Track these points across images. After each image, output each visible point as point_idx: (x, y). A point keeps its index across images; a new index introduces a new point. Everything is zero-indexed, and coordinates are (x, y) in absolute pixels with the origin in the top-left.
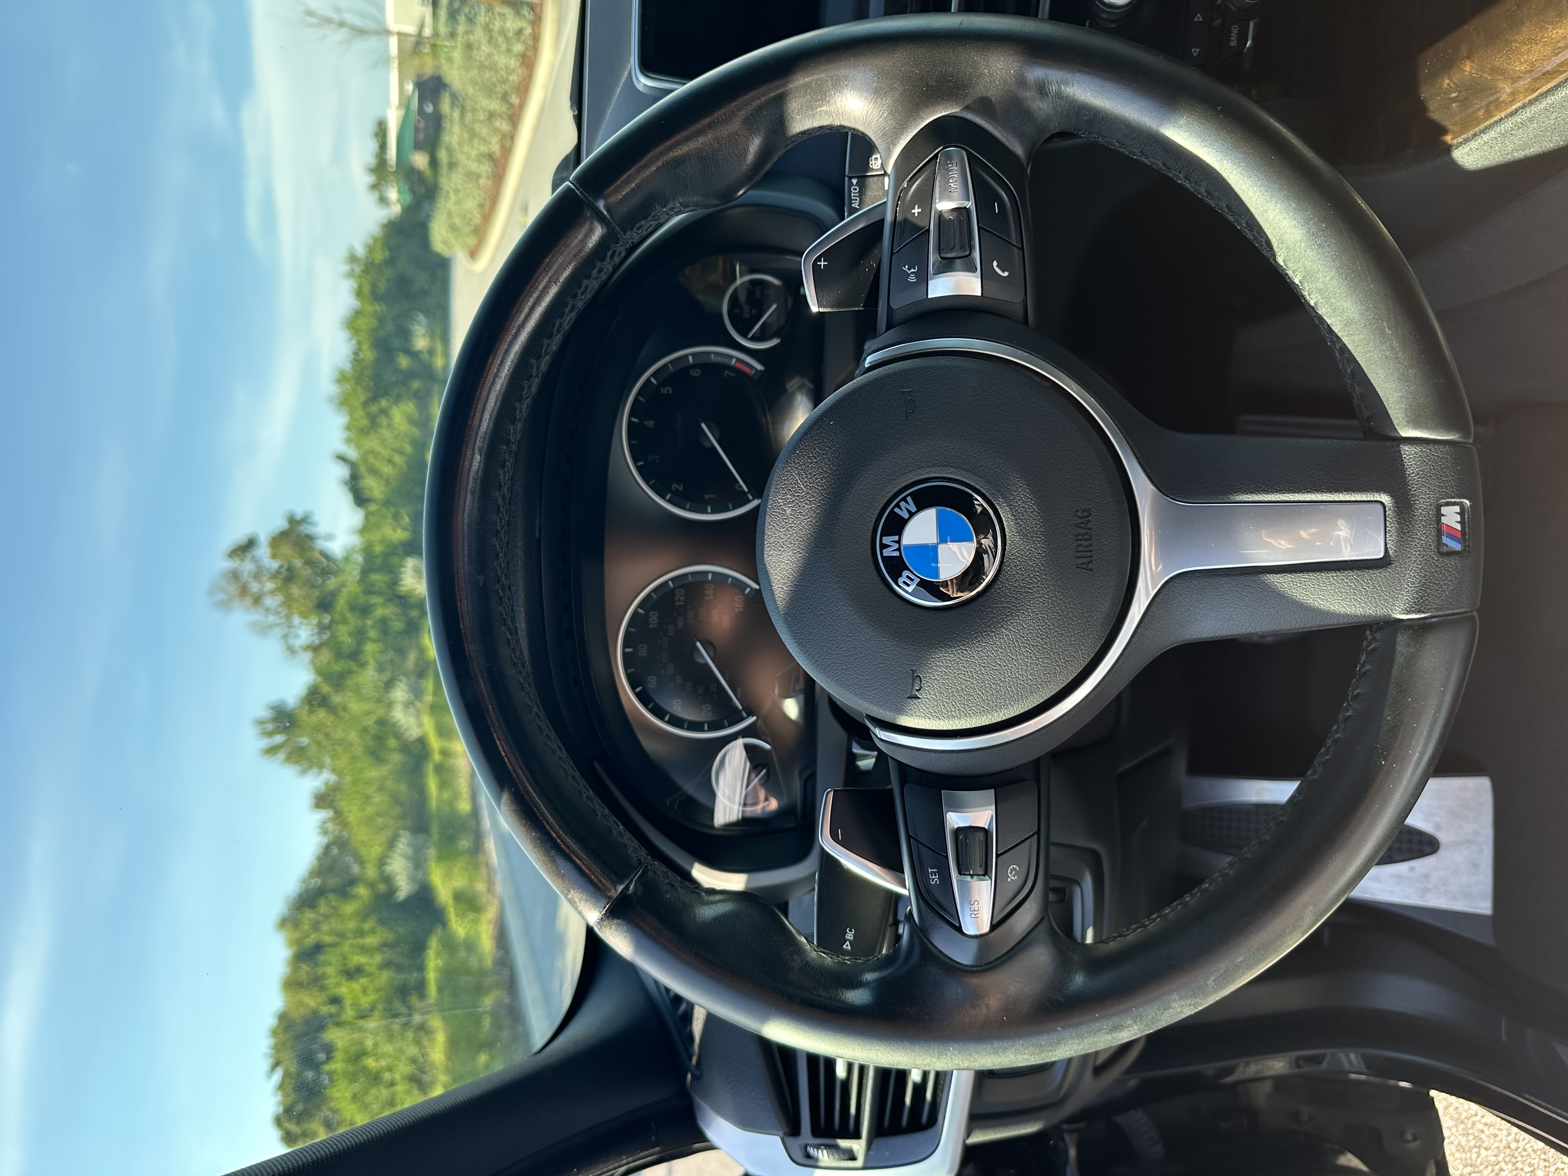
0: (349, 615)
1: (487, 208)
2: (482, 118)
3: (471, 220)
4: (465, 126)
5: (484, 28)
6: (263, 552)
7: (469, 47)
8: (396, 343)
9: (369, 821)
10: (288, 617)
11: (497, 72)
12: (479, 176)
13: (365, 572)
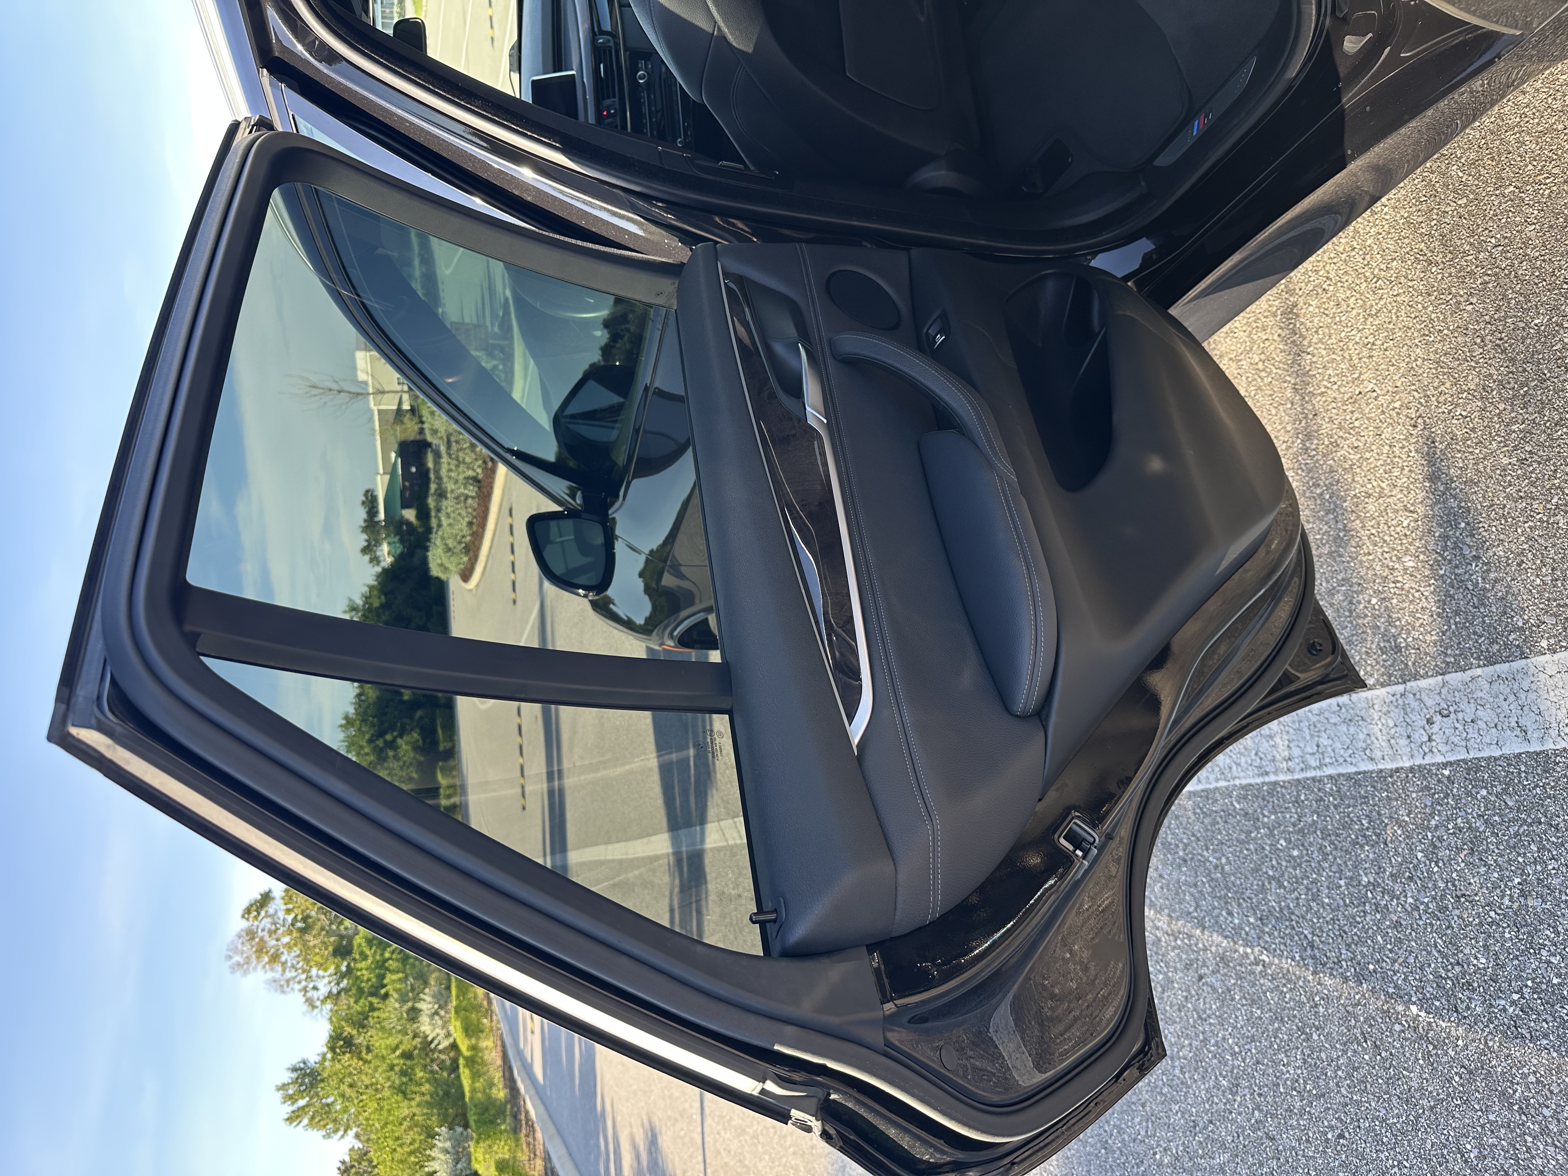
0: (368, 953)
3: (462, 539)
6: (277, 906)
10: (306, 971)
12: (466, 498)
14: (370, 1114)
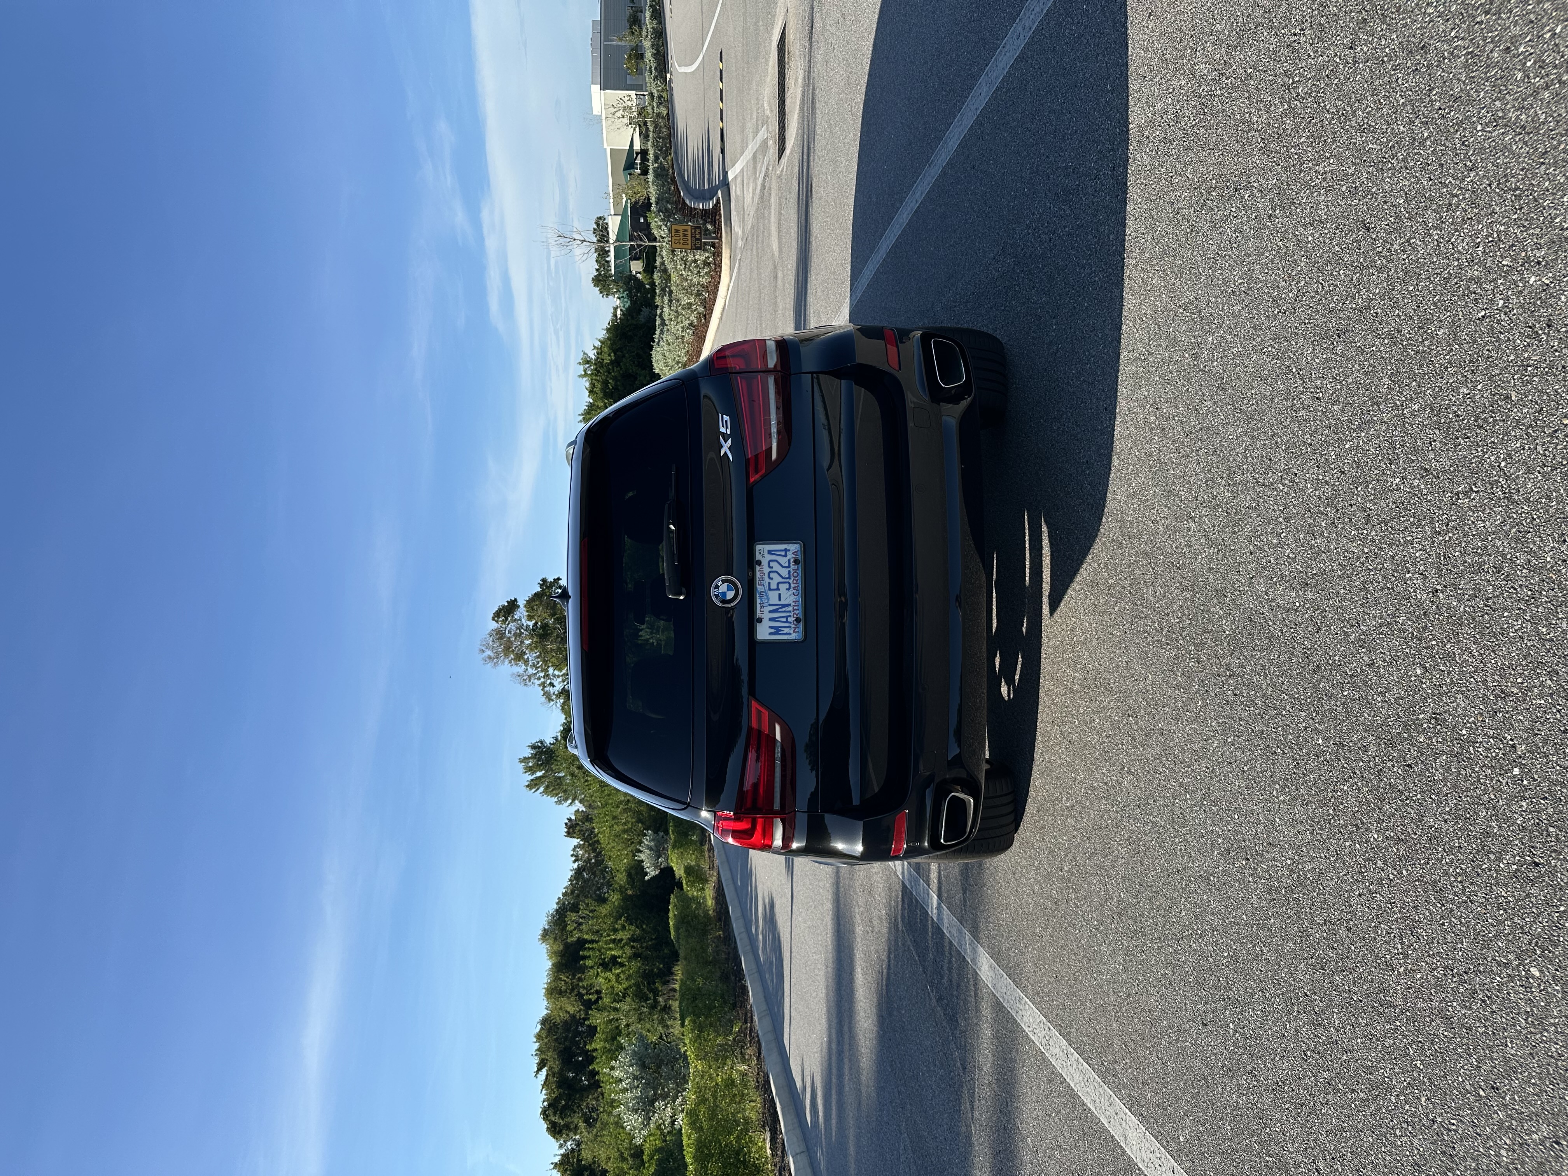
6: (521, 613)
10: (544, 670)
14: (594, 792)
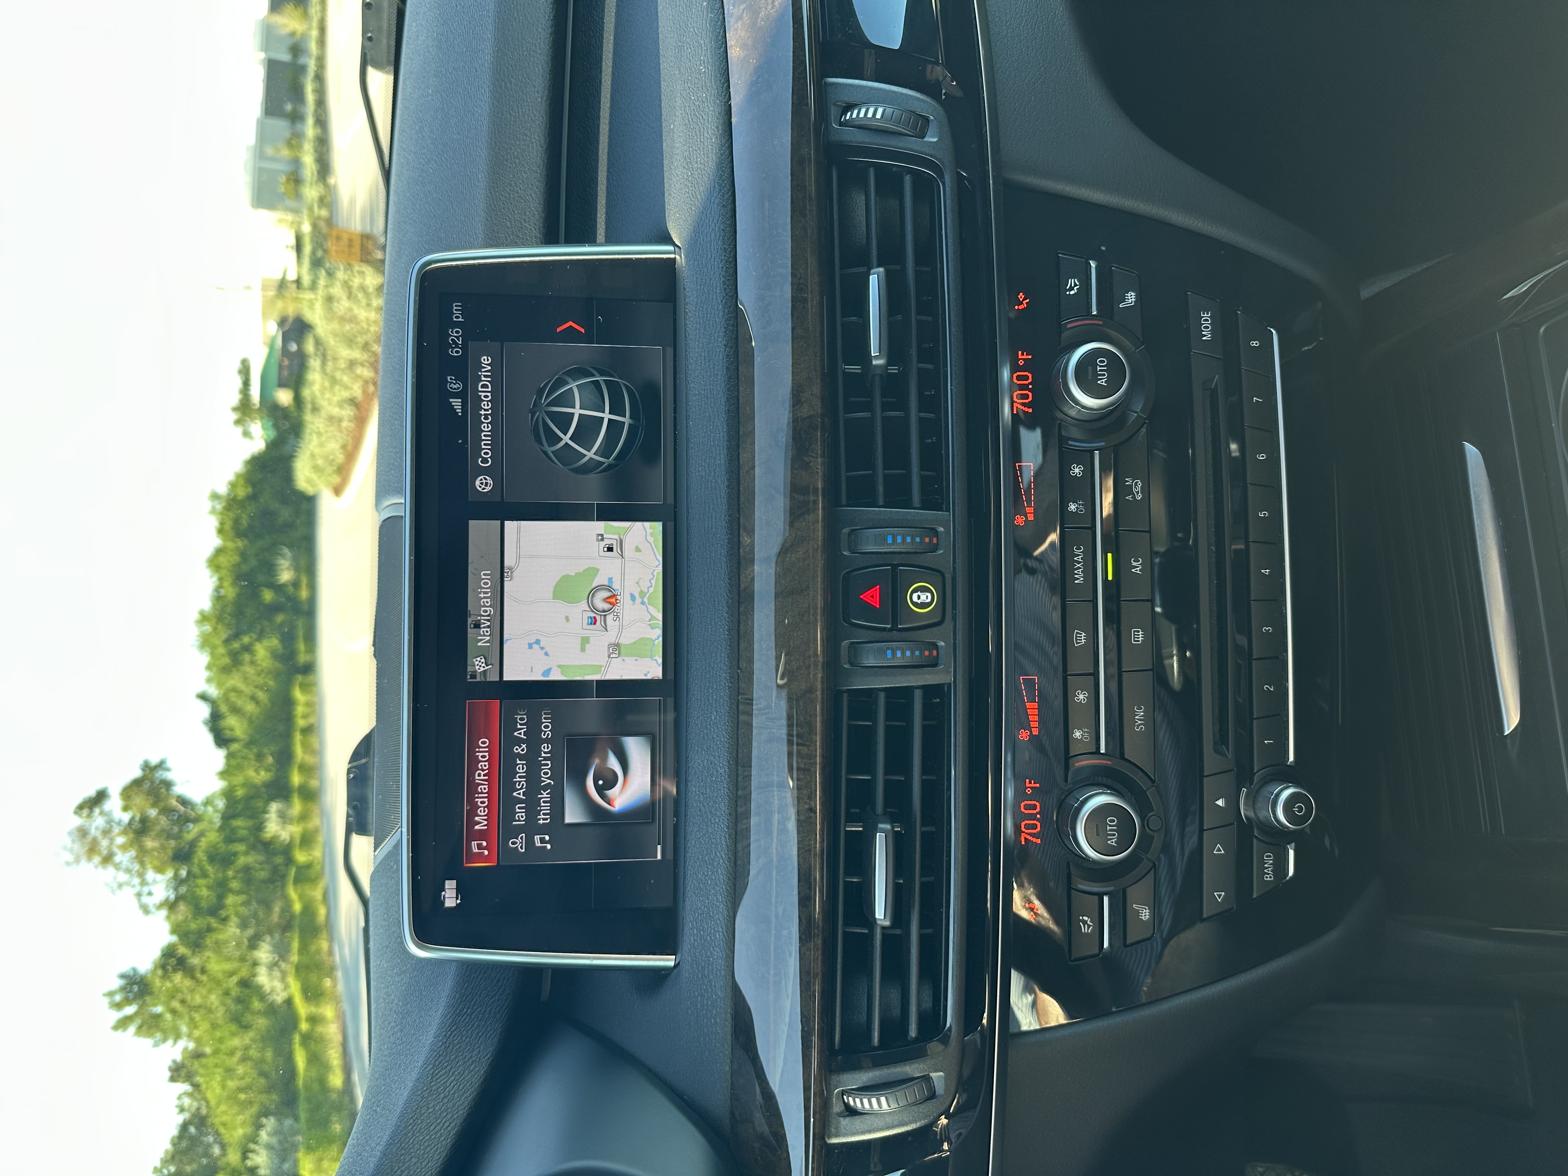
0: (210, 869)
1: (350, 448)
2: (343, 366)
3: (333, 460)
4: (326, 374)
5: (343, 286)
6: (114, 805)
7: (329, 299)
8: (261, 578)
9: (232, 1098)
10: (141, 875)
11: (357, 323)
12: (340, 420)
13: (228, 816)
14: (202, 1033)
